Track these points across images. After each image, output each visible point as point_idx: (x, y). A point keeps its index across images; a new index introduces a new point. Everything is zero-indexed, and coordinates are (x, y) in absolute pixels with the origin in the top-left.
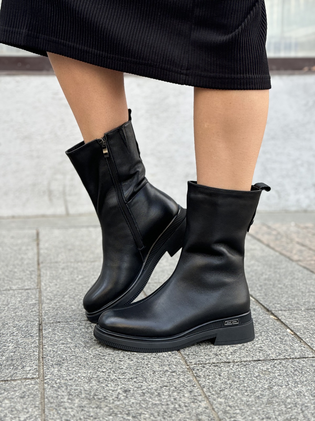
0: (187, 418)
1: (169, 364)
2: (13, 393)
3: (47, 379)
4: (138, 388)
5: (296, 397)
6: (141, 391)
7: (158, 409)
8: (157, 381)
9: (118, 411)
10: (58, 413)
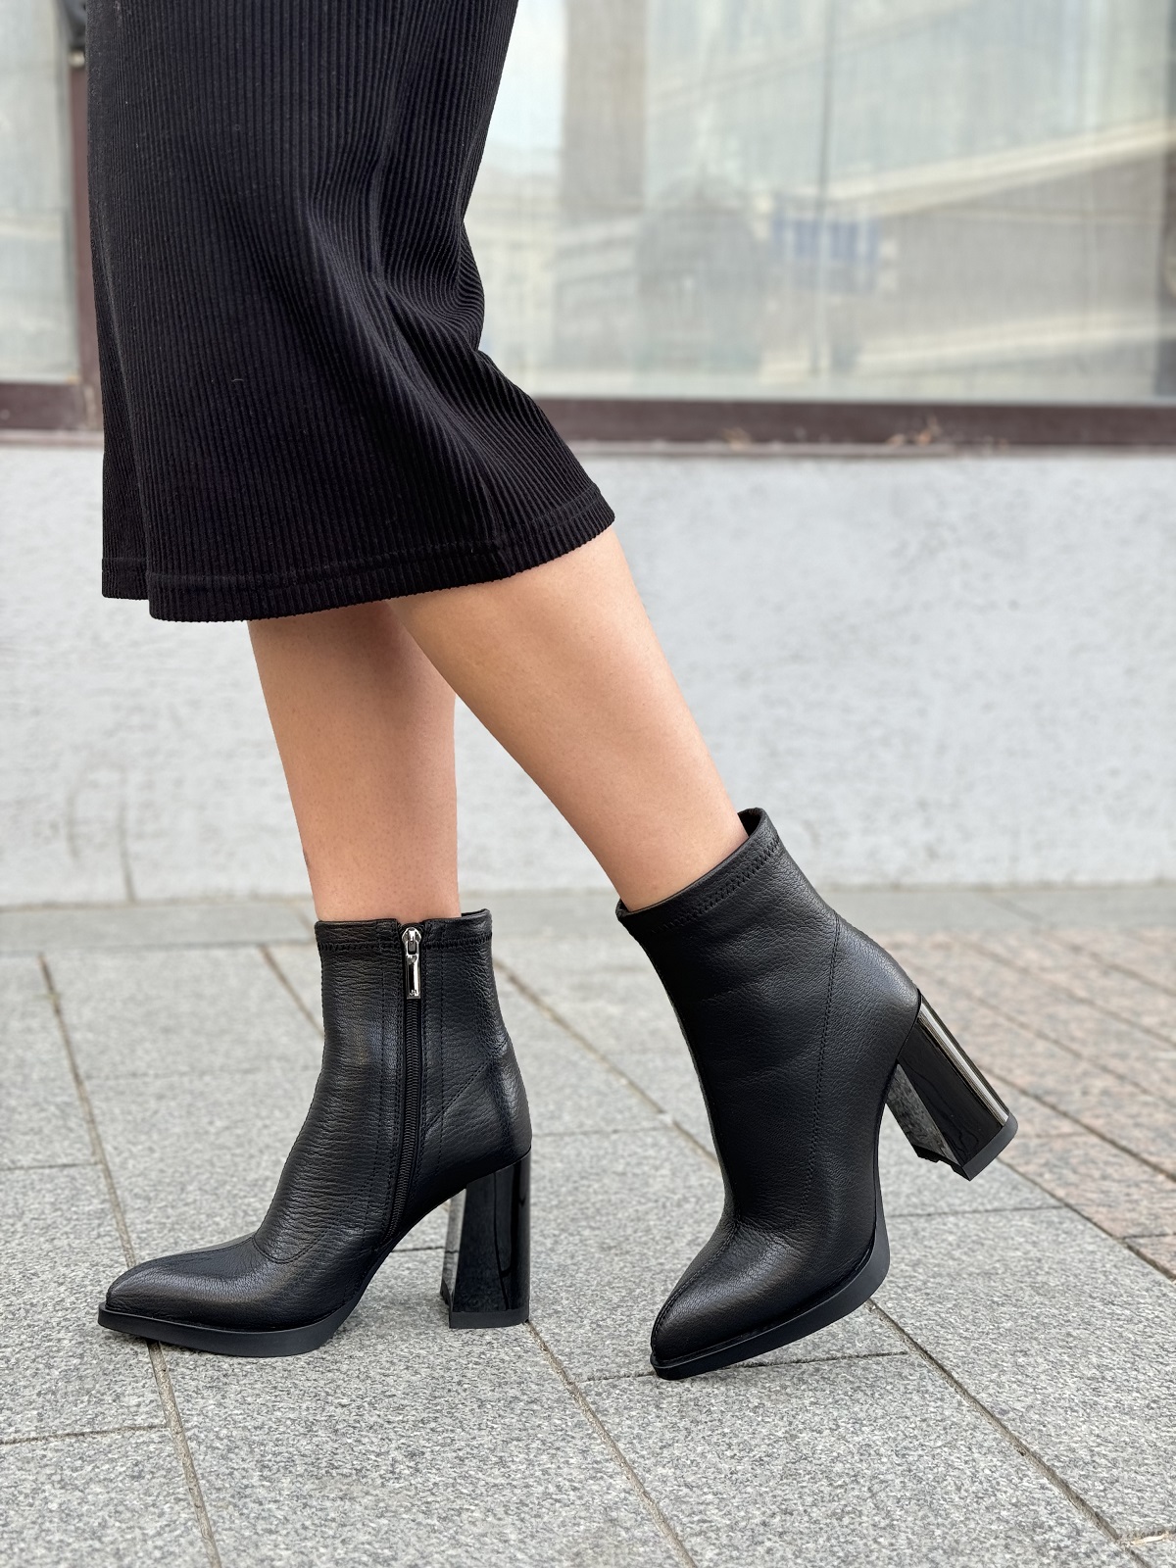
0: (584, 1518)
1: (519, 1380)
2: (107, 1466)
3: (193, 1428)
4: (443, 1445)
5: (857, 1458)
6: (454, 1455)
7: (502, 1498)
8: (492, 1428)
9: (401, 1506)
10: (242, 1514)
